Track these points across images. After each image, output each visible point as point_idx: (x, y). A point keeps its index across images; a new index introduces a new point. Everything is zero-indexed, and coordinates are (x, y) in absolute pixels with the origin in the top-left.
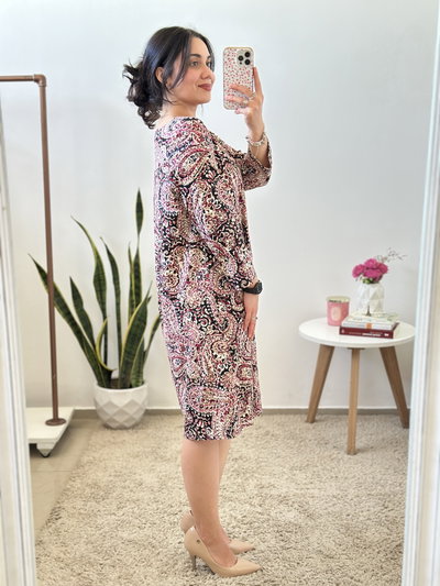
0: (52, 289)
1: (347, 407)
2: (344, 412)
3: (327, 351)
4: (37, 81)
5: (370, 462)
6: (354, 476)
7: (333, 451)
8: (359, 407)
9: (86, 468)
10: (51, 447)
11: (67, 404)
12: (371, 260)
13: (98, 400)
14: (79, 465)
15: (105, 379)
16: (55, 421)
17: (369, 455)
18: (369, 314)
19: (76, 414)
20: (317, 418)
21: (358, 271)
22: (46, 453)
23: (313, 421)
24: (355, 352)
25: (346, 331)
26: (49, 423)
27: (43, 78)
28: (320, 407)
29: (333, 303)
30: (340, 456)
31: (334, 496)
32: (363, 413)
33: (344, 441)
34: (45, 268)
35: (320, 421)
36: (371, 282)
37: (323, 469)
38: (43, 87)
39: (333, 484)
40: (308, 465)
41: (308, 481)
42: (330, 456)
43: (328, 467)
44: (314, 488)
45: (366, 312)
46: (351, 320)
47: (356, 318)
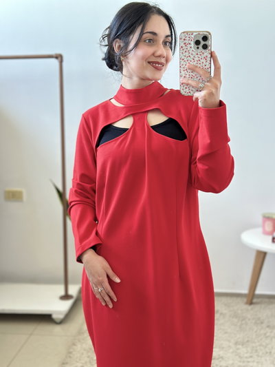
3: (262, 256)
4: (57, 58)
7: (267, 329)
16: (66, 297)
20: (255, 300)
22: (58, 321)
23: (251, 303)
26: (62, 298)
28: (258, 292)
29: (266, 218)
34: (61, 189)
35: (256, 303)
37: (260, 345)
38: (61, 62)
39: (268, 358)
40: (248, 341)
41: (248, 355)
42: (265, 334)
43: (264, 344)
44: (253, 362)
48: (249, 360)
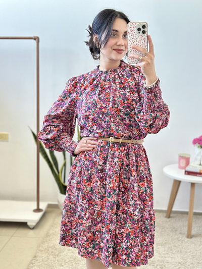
0: (39, 144)
3: (177, 183)
4: (35, 39)
5: (199, 243)
6: (190, 252)
7: (179, 235)
8: (194, 211)
9: (51, 237)
10: (34, 224)
13: (59, 200)
14: (48, 235)
15: (63, 189)
16: (38, 210)
17: (198, 239)
18: (200, 165)
19: (49, 206)
20: (172, 215)
21: (195, 141)
22: (32, 227)
23: (169, 217)
24: (193, 185)
25: (189, 173)
26: (35, 211)
27: (38, 38)
28: (174, 209)
29: (181, 157)
30: (183, 239)
31: (179, 263)
32: (195, 214)
33: (185, 230)
34: (36, 133)
35: (173, 217)
37: (174, 246)
38: (38, 42)
39: (179, 255)
40: (166, 243)
41: (166, 252)
42: (178, 239)
43: (177, 245)
44: (169, 257)
45: (199, 163)
46: (191, 167)
47: (194, 166)
48: (166, 256)
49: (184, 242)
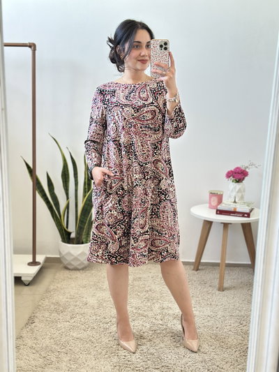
0: (35, 179)
1: (219, 261)
2: (217, 265)
3: (208, 224)
4: (30, 47)
5: (233, 296)
6: (222, 304)
7: (209, 288)
8: (227, 262)
9: (52, 293)
10: (30, 279)
11: (41, 253)
12: (237, 168)
13: (61, 251)
14: (48, 291)
15: (66, 237)
16: (34, 263)
17: (232, 292)
18: (235, 202)
19: (47, 260)
20: (200, 268)
21: (229, 175)
22: (27, 283)
23: (197, 270)
24: (226, 225)
25: (220, 212)
26: (30, 264)
27: (34, 45)
29: (212, 194)
30: (213, 292)
31: (208, 316)
33: (216, 283)
34: (31, 166)
35: (202, 269)
36: (238, 182)
37: (203, 299)
38: (34, 51)
39: (208, 309)
42: (207, 292)
43: (206, 298)
45: (233, 201)
46: (223, 205)
47: (227, 204)
49: (214, 296)
